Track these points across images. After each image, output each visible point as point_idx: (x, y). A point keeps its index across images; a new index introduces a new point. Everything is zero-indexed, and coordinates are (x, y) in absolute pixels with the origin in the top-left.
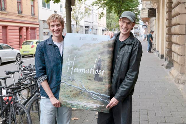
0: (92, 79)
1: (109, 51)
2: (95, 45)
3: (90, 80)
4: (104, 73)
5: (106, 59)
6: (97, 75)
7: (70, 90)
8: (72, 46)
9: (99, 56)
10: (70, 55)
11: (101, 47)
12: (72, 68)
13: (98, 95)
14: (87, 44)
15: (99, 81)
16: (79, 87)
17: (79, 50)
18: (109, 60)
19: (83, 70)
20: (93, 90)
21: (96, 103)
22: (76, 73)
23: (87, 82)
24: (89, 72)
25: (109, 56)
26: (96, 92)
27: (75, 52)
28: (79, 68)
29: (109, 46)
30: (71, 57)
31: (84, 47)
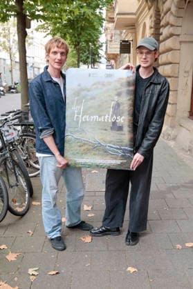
0: (109, 128)
1: (128, 90)
2: (110, 83)
3: (106, 130)
4: (124, 120)
5: (126, 102)
6: (114, 123)
7: (79, 144)
8: (79, 85)
9: (116, 98)
10: (76, 98)
11: (119, 86)
12: (80, 116)
13: (117, 148)
14: (99, 83)
15: (118, 130)
16: (90, 141)
17: (89, 91)
18: (130, 102)
19: (95, 117)
20: (110, 142)
21: (116, 159)
22: (86, 122)
23: (102, 133)
24: (104, 119)
25: (129, 98)
26: (114, 145)
27: (83, 93)
28: (90, 115)
29: (129, 84)
30: (77, 100)
31: (95, 86)
